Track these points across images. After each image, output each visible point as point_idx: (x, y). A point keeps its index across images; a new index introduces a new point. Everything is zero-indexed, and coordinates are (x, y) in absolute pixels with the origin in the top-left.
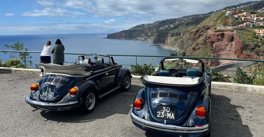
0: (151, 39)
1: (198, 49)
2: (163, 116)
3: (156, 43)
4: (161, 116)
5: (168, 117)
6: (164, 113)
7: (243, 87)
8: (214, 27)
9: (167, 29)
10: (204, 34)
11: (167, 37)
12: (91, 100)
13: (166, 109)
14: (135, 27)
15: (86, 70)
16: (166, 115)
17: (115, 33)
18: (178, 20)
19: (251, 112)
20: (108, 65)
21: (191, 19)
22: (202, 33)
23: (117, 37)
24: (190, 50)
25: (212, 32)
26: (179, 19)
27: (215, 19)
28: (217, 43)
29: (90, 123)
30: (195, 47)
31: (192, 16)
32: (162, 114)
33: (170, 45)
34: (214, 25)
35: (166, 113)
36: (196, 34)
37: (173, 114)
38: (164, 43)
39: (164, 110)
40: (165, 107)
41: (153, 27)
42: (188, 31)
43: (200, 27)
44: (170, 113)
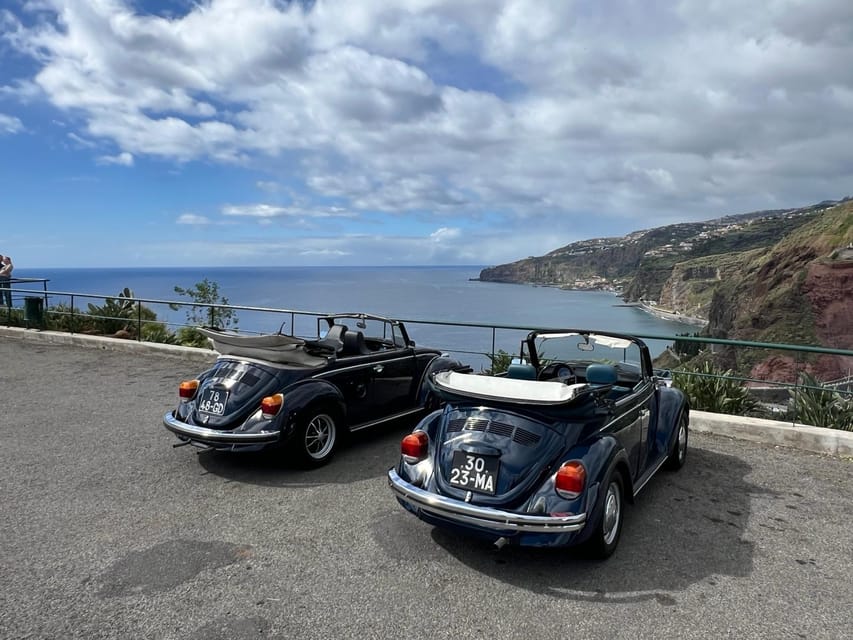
0: (615, 286)
1: (772, 323)
2: (464, 481)
3: (632, 298)
4: (461, 481)
5: (476, 486)
6: (467, 473)
7: (811, 435)
8: (832, 251)
9: (668, 256)
10: (794, 276)
11: (670, 280)
12: (320, 434)
13: (474, 462)
14: (568, 248)
15: (311, 354)
16: (472, 479)
17: (505, 266)
18: (707, 229)
19: (791, 507)
20: (390, 345)
21: (752, 225)
22: (786, 271)
23: (509, 278)
24: (742, 325)
25: (823, 267)
26: (712, 223)
27: (836, 227)
28: (840, 304)
29: (306, 490)
30: (761, 314)
31: (757, 214)
32: (464, 477)
33: (676, 307)
34: (831, 245)
35: (473, 474)
36: (767, 273)
37: (490, 477)
38: (658, 300)
39: (469, 466)
40: (473, 458)
41: (624, 248)
42: (740, 263)
43: (782, 250)
44: (484, 476)
